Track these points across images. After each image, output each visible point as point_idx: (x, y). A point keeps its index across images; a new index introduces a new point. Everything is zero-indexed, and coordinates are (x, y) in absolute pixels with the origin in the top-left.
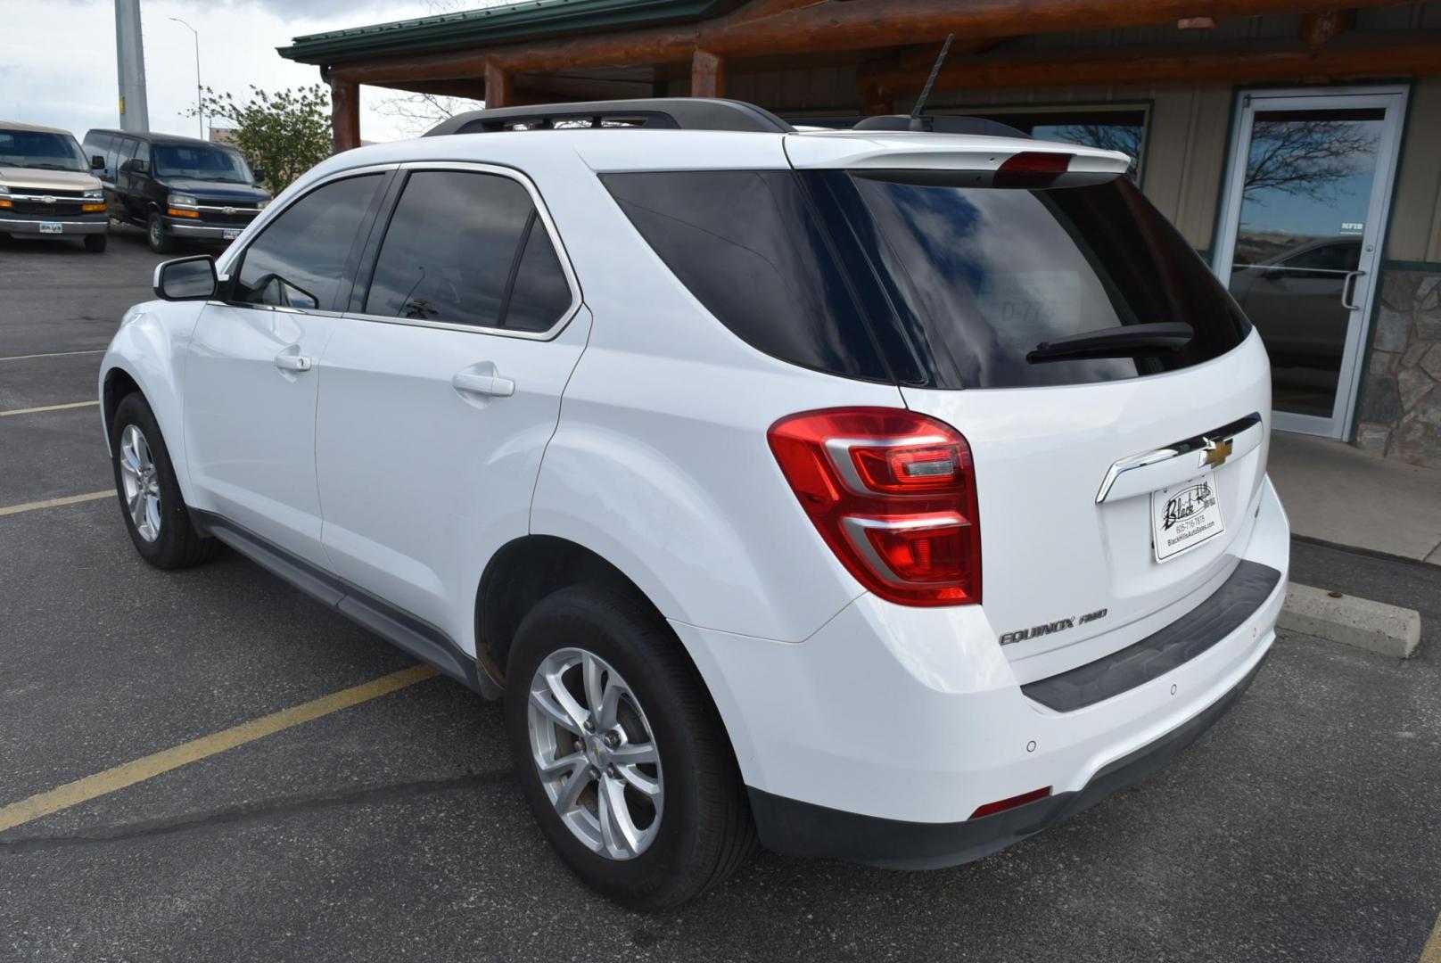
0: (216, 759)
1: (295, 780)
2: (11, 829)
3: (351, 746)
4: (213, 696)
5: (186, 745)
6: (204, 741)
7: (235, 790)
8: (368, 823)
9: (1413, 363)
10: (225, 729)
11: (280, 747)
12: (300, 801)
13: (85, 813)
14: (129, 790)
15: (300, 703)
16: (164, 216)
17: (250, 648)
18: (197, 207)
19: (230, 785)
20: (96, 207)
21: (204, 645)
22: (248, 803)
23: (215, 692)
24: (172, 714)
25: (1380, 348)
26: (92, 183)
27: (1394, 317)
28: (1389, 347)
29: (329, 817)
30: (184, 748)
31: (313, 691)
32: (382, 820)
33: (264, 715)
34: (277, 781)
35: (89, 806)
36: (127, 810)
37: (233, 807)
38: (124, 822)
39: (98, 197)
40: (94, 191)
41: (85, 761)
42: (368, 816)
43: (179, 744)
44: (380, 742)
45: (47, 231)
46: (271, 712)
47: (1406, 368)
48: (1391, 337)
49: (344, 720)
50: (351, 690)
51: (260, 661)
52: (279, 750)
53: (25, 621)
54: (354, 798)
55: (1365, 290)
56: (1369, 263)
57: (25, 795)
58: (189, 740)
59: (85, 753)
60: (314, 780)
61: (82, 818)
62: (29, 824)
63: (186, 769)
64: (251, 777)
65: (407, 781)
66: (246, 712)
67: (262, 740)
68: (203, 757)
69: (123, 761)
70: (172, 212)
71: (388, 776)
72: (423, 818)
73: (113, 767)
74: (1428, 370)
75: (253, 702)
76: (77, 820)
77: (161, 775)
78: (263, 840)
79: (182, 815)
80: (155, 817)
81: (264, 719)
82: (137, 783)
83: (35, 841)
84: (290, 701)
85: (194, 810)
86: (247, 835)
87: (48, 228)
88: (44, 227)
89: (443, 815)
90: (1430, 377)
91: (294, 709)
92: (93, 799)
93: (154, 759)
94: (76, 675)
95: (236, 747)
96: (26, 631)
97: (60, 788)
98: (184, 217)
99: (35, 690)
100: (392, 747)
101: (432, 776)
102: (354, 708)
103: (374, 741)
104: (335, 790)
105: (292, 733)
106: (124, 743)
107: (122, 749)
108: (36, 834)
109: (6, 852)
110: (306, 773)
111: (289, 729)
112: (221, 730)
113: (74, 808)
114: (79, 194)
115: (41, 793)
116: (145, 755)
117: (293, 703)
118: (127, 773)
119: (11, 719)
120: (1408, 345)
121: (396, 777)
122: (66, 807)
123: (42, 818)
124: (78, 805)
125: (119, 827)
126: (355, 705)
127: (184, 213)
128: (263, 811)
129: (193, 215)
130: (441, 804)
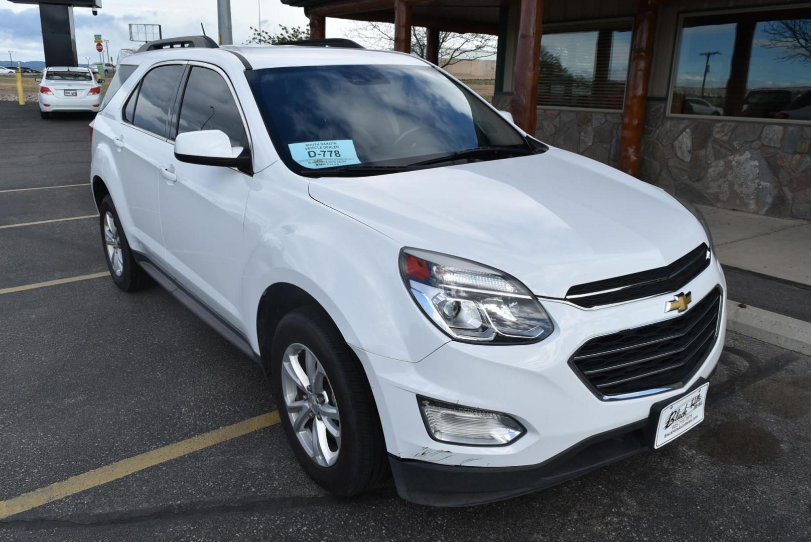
0: (169, 464)
1: (214, 487)
2: (33, 509)
3: (256, 462)
4: (181, 413)
5: (156, 451)
6: (167, 448)
7: (175, 491)
8: (253, 531)
10: (182, 440)
11: (212, 458)
12: (213, 506)
13: (79, 501)
14: (111, 485)
15: (232, 423)
17: (212, 378)
19: (173, 487)
21: (186, 374)
22: (180, 504)
23: (183, 410)
24: (153, 425)
29: (229, 522)
30: (153, 453)
31: (242, 414)
32: (263, 529)
33: (208, 431)
34: (203, 486)
35: (84, 495)
36: (105, 501)
37: (171, 505)
38: (100, 511)
41: (92, 457)
42: (255, 524)
43: (151, 450)
44: (276, 459)
46: (213, 429)
49: (257, 439)
50: (267, 415)
51: (216, 388)
52: (210, 460)
53: (91, 349)
54: (249, 506)
57: (48, 482)
58: (157, 447)
59: (94, 452)
60: (226, 489)
61: (76, 505)
62: (44, 506)
63: (150, 471)
64: (187, 482)
65: (287, 495)
66: (198, 427)
67: (202, 451)
68: (162, 461)
69: (114, 461)
71: (275, 489)
72: (291, 530)
73: (107, 464)
75: (204, 420)
76: (73, 506)
77: (133, 474)
78: (182, 538)
79: (137, 509)
80: (120, 509)
81: (208, 434)
82: (117, 480)
83: (43, 520)
84: (227, 421)
85: (145, 505)
86: (172, 531)
89: (305, 528)
91: (227, 427)
92: (87, 490)
93: (133, 460)
94: (107, 391)
95: (184, 456)
96: (89, 357)
97: (71, 478)
99: (80, 400)
100: (283, 465)
101: (305, 493)
102: (265, 429)
103: (272, 458)
104: (238, 498)
105: (221, 447)
106: (118, 446)
107: (116, 451)
108: (45, 515)
109: (24, 528)
110: (222, 482)
111: (220, 444)
112: (179, 441)
113: (74, 496)
115: (59, 481)
116: (128, 457)
117: (227, 423)
118: (113, 471)
119: (60, 421)
121: (280, 491)
122: (70, 494)
123: (53, 502)
124: (76, 494)
125: (96, 515)
126: (266, 427)
128: (186, 512)
130: (306, 519)
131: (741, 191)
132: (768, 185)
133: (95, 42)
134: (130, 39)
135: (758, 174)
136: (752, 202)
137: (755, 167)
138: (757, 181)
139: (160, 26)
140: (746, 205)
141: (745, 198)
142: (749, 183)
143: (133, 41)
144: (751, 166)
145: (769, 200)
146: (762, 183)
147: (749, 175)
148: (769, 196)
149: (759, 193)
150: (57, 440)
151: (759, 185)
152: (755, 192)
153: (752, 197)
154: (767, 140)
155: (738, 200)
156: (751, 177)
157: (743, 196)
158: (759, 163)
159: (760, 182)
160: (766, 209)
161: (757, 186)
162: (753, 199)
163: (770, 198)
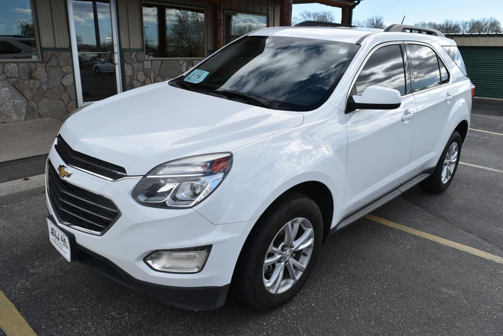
9: (135, 78)
22: (459, 229)
25: (127, 75)
27: (128, 65)
28: (129, 74)
35: (489, 251)
41: (472, 259)
43: (446, 246)
47: (134, 80)
48: (129, 71)
55: (117, 58)
56: (116, 49)
58: (442, 245)
59: (469, 261)
61: (495, 250)
63: (456, 241)
66: (417, 239)
67: (429, 233)
68: (448, 240)
69: (465, 252)
73: (469, 253)
74: (139, 79)
77: (463, 244)
85: (470, 235)
90: (140, 81)
91: (406, 231)
95: (437, 236)
97: (488, 259)
105: (421, 229)
106: (457, 256)
107: (459, 254)
115: (494, 261)
116: (458, 250)
118: (469, 250)
120: (133, 73)
131: (4, 110)
132: (19, 101)
135: (11, 96)
136: (13, 114)
137: (7, 91)
138: (12, 100)
140: (10, 117)
141: (7, 113)
142: (7, 103)
144: (4, 92)
145: (24, 110)
146: (16, 101)
147: (5, 97)
148: (23, 108)
149: (15, 108)
150: (480, 278)
151: (14, 103)
152: (13, 107)
153: (12, 112)
154: (9, 73)
155: (3, 116)
156: (7, 99)
157: (5, 112)
158: (9, 89)
159: (14, 101)
160: (24, 116)
161: (13, 104)
162: (13, 112)
163: (24, 109)
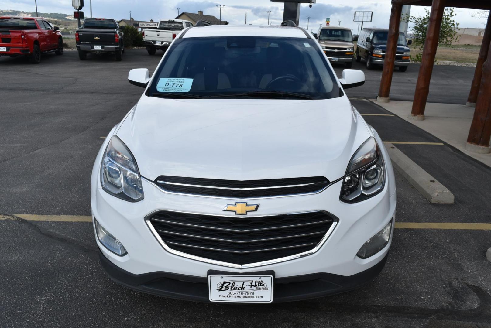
2: (39, 221)
8: (76, 260)
13: (52, 224)
14: (67, 223)
16: (371, 57)
18: (382, 54)
19: (80, 232)
20: (350, 53)
22: (73, 239)
26: (350, 45)
34: (88, 236)
35: (56, 223)
36: (58, 228)
37: (70, 238)
38: (51, 230)
39: (351, 50)
40: (350, 48)
42: (80, 258)
45: (334, 61)
61: (49, 225)
63: (84, 223)
64: (87, 233)
70: (374, 55)
73: (77, 215)
77: (78, 222)
78: (55, 251)
80: (57, 232)
82: (71, 222)
86: (56, 248)
87: (334, 60)
88: (333, 59)
92: (59, 221)
97: (62, 215)
98: (377, 57)
104: (91, 246)
108: (38, 225)
114: (345, 49)
115: (57, 215)
118: (75, 218)
123: (46, 221)
127: (377, 56)
129: (380, 56)
133: (326, 22)
134: (354, 20)
139: (372, 12)
143: (355, 21)
